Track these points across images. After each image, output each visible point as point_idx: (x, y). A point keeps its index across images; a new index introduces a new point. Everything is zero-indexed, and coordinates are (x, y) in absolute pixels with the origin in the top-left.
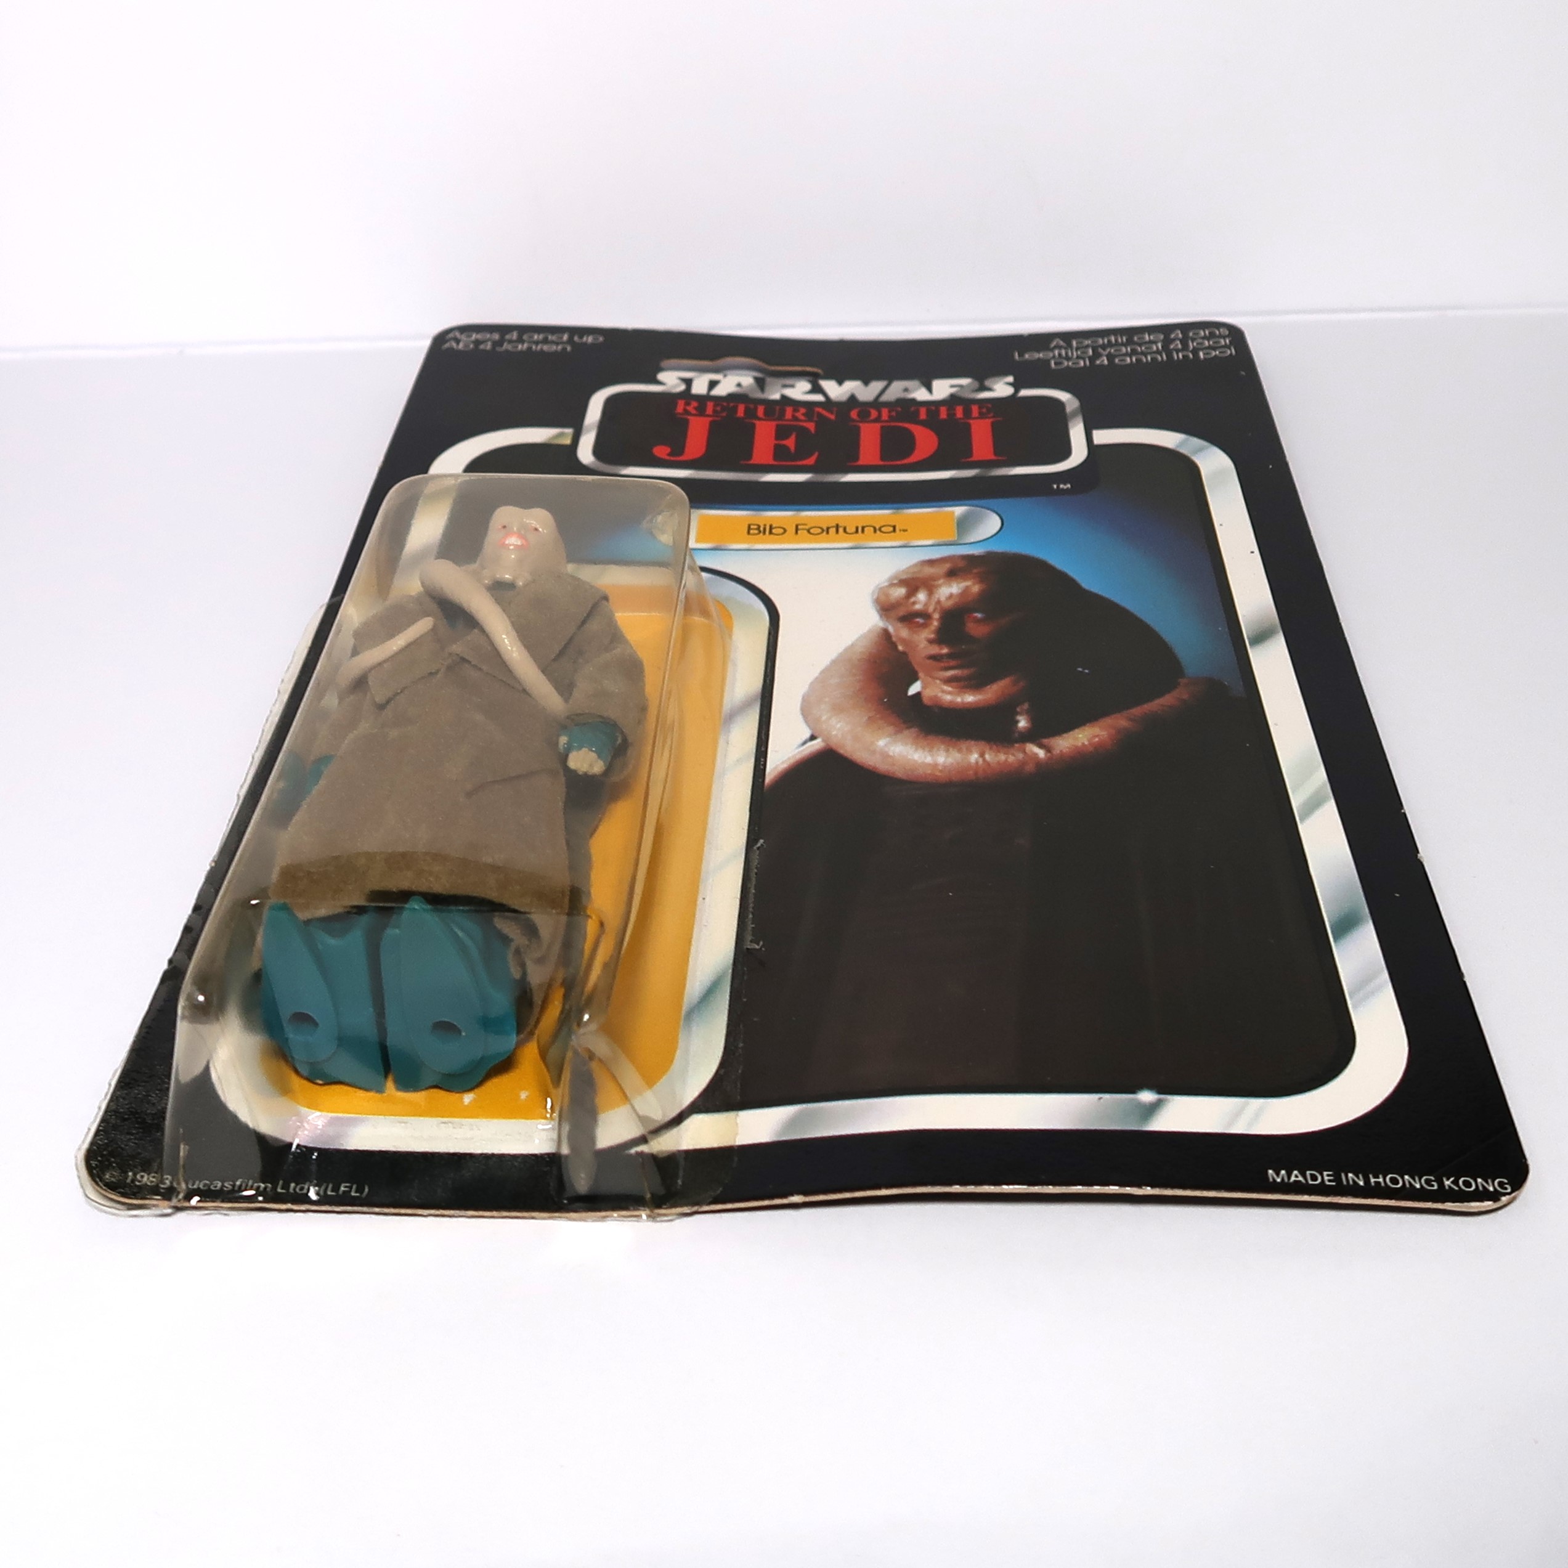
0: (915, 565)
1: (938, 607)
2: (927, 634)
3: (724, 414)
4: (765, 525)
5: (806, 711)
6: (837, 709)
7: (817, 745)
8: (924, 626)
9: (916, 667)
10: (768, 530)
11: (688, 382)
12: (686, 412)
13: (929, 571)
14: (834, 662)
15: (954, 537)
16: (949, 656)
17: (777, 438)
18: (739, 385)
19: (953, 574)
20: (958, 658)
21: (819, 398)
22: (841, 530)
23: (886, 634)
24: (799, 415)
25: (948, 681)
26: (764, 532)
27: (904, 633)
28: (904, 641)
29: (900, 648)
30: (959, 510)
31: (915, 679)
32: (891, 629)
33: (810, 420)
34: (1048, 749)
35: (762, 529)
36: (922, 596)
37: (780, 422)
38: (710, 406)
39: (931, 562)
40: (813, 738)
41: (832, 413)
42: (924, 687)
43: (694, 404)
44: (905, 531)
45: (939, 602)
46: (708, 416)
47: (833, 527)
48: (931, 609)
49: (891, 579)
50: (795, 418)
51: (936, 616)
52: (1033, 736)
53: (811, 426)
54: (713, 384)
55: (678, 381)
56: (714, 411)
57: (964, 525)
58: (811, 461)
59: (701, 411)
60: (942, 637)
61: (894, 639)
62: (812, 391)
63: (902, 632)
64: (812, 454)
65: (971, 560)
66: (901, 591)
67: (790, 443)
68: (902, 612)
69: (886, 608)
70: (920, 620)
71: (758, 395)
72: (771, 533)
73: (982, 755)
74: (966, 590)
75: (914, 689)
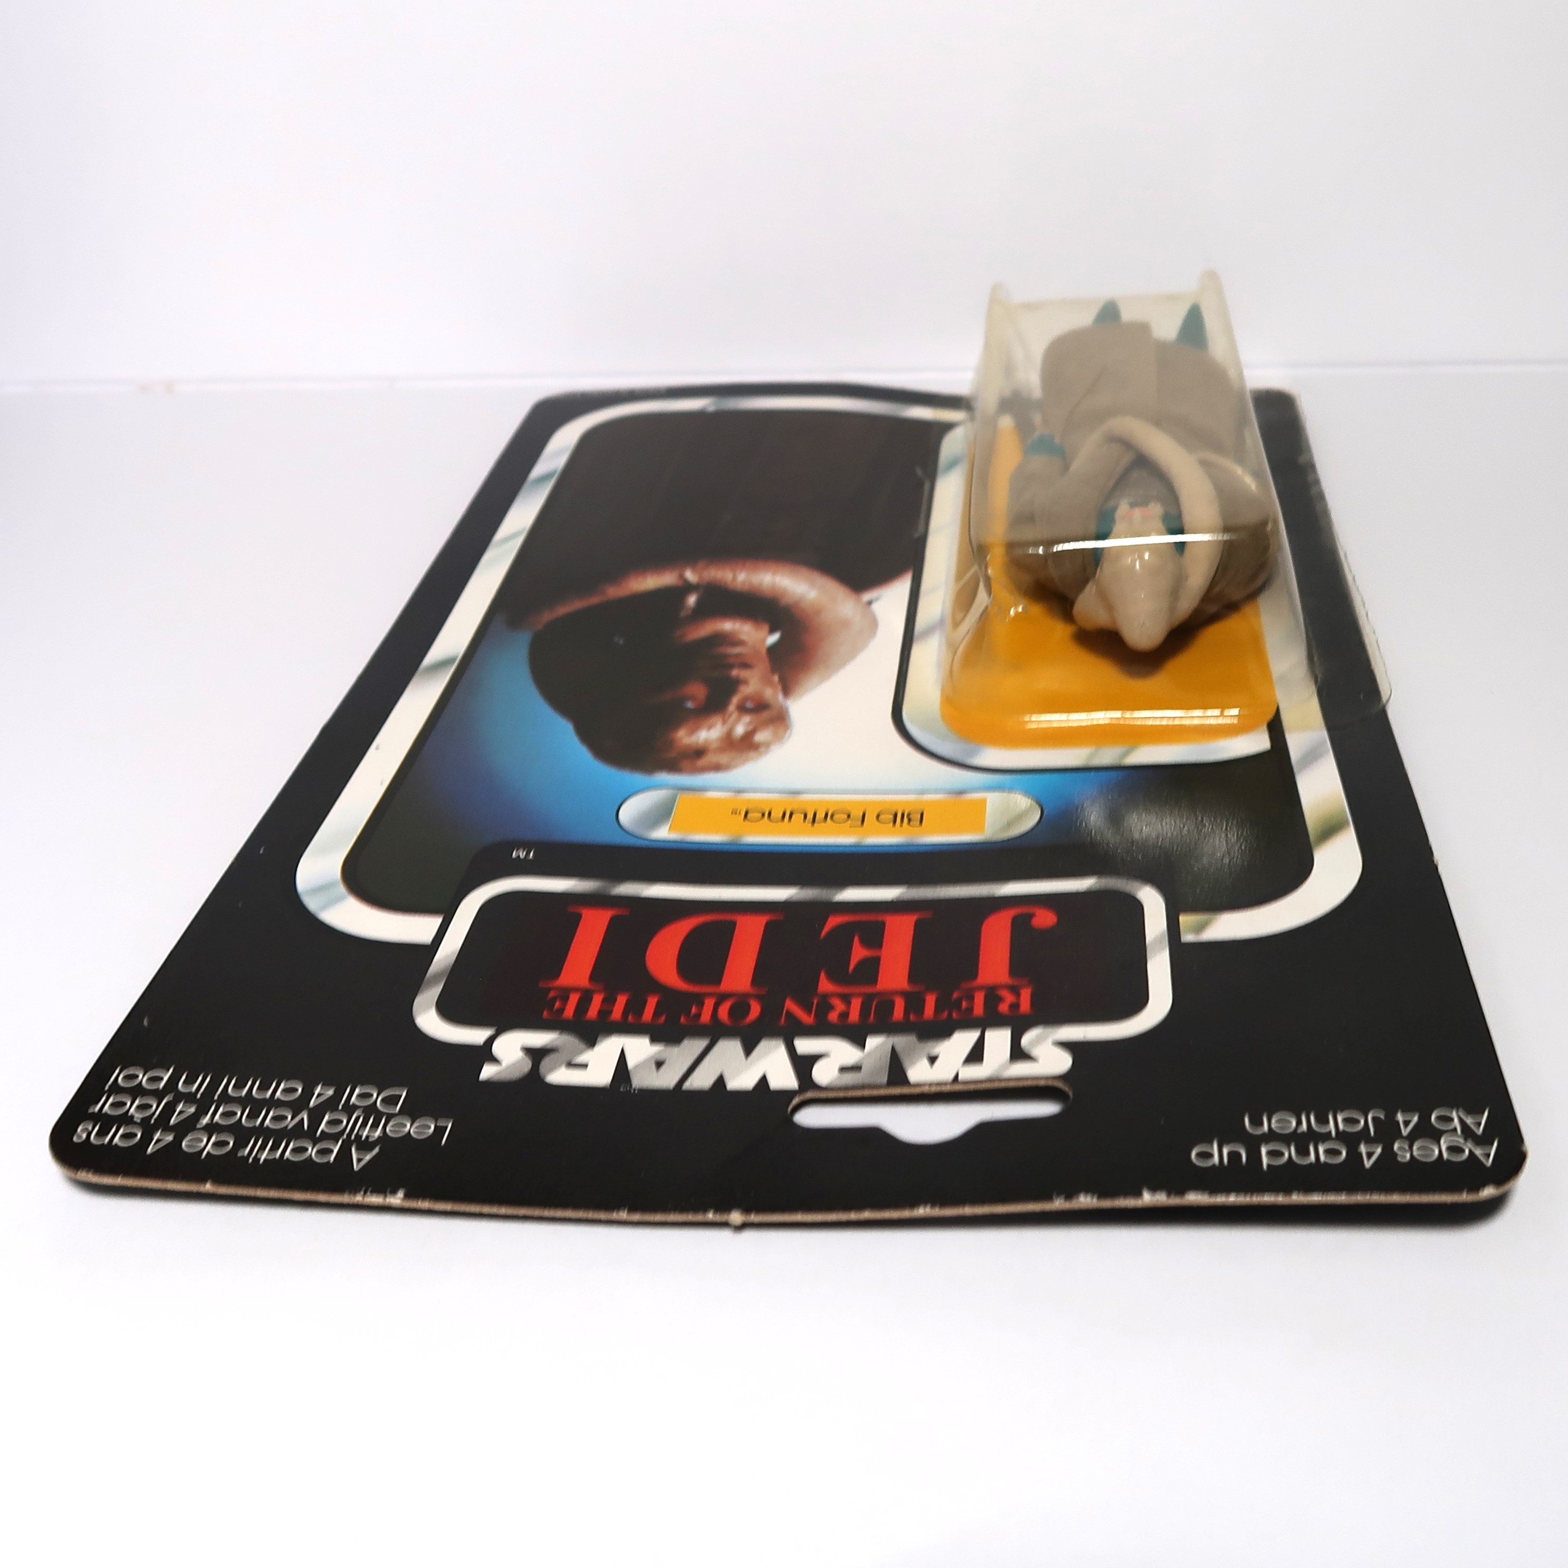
0: (735, 767)
1: (727, 716)
2: (746, 690)
3: (955, 995)
4: (901, 826)
5: (873, 624)
6: (845, 624)
7: (867, 596)
8: (746, 699)
9: (766, 660)
10: (899, 817)
11: (1018, 1053)
12: (1015, 990)
13: (723, 759)
14: (842, 665)
15: (682, 798)
16: (731, 667)
17: (878, 960)
18: (933, 1060)
19: (699, 752)
20: (725, 664)
21: (804, 1046)
22: (810, 816)
23: (787, 689)
24: (839, 1006)
25: (740, 643)
26: (903, 815)
27: (768, 693)
28: (770, 683)
29: (776, 678)
30: (663, 833)
31: (772, 650)
32: (780, 697)
33: (825, 997)
34: (681, 576)
35: (906, 820)
36: (740, 730)
37: (869, 990)
38: (979, 1009)
39: (717, 768)
40: (870, 603)
41: (789, 1015)
42: (764, 640)
43: (1004, 1008)
44: (734, 812)
45: (724, 723)
46: (980, 988)
47: (819, 823)
48: (735, 716)
49: (767, 752)
50: (846, 999)
51: (732, 708)
52: (687, 588)
53: (825, 985)
54: (976, 1055)
55: (1035, 1052)
56: (971, 998)
57: (663, 813)
58: (833, 921)
59: (992, 996)
60: (733, 685)
61: (780, 688)
62: (813, 1059)
63: (772, 694)
64: (829, 934)
65: (673, 766)
66: (760, 737)
67: (859, 953)
68: (765, 715)
69: (780, 720)
70: (749, 705)
71: (902, 1041)
72: (895, 816)
73: (734, 578)
74: (693, 731)
75: (773, 638)
